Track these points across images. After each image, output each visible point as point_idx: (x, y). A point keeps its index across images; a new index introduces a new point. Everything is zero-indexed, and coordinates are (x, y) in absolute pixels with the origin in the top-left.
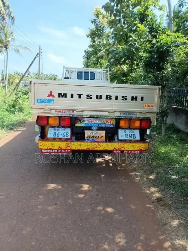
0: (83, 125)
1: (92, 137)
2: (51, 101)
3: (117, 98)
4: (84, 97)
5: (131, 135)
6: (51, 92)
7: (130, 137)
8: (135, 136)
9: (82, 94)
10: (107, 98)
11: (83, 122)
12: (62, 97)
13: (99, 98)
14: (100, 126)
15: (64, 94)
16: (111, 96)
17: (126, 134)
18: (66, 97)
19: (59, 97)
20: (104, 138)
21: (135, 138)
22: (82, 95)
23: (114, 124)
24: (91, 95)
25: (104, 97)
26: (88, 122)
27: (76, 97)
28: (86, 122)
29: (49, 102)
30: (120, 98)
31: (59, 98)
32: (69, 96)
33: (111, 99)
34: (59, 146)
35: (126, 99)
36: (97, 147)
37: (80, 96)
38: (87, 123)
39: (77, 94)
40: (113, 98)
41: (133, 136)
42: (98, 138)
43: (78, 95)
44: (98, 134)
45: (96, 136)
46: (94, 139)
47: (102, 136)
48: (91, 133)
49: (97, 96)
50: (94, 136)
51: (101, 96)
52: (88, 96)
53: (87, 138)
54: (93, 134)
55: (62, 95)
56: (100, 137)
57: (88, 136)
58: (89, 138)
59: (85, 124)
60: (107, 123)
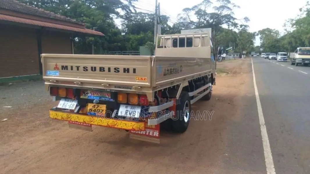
0: (86, 97)
1: (93, 111)
2: (57, 73)
3: (109, 69)
4: (81, 69)
5: (131, 112)
6: (56, 65)
7: (130, 114)
9: (79, 67)
10: (100, 70)
11: (87, 95)
12: (65, 69)
13: (93, 70)
14: (101, 100)
15: (66, 66)
16: (104, 68)
18: (67, 69)
19: (62, 69)
22: (79, 68)
24: (87, 67)
25: (98, 69)
27: (75, 69)
28: (89, 95)
29: (55, 74)
30: (112, 70)
31: (62, 70)
33: (104, 71)
35: (118, 71)
37: (78, 68)
38: (90, 96)
39: (76, 67)
40: (106, 70)
41: (133, 113)
43: (76, 68)
44: (99, 108)
45: (97, 110)
46: (96, 112)
47: (103, 111)
48: (93, 107)
49: (92, 68)
50: (95, 110)
51: (95, 68)
52: (84, 68)
53: (89, 111)
54: (94, 107)
55: (65, 68)
56: (101, 111)
57: (90, 109)
58: (91, 111)
59: (88, 96)
60: (108, 97)
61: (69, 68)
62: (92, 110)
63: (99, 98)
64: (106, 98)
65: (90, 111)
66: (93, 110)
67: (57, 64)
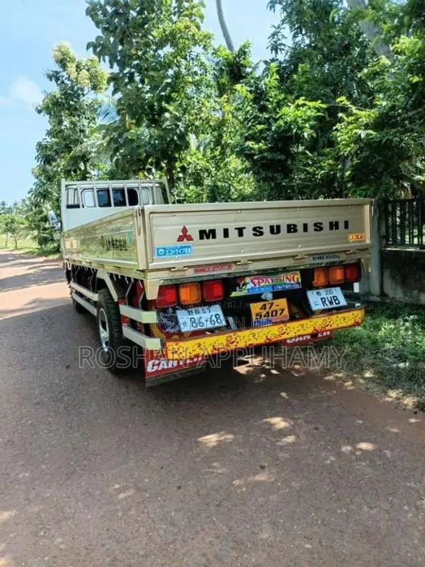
0: (244, 293)
1: (264, 316)
2: (186, 249)
3: (305, 228)
4: (248, 232)
6: (185, 230)
7: (331, 303)
8: (337, 299)
9: (245, 228)
10: (289, 231)
12: (208, 238)
13: (275, 231)
14: (276, 290)
15: (210, 231)
16: (295, 226)
17: (322, 299)
18: (214, 237)
19: (201, 238)
20: (286, 312)
21: (339, 303)
22: (244, 230)
23: (300, 281)
24: (261, 228)
25: (284, 229)
26: (253, 286)
27: (233, 233)
28: (250, 286)
29: (182, 251)
30: (311, 228)
31: (202, 241)
32: (220, 234)
33: (295, 231)
35: (321, 229)
36: (285, 333)
37: (240, 232)
38: (252, 288)
39: (236, 229)
40: (300, 228)
41: (335, 300)
42: (276, 314)
43: (237, 231)
44: (274, 308)
45: (272, 312)
46: (270, 317)
47: (283, 310)
48: (261, 309)
49: (272, 227)
50: (268, 313)
51: (278, 227)
52: (255, 229)
53: (257, 318)
54: (265, 309)
55: (207, 234)
56: (279, 312)
57: (257, 315)
58: (261, 318)
59: (249, 290)
60: (288, 282)
62: (261, 316)
64: (285, 284)
66: (263, 314)
67: (186, 227)
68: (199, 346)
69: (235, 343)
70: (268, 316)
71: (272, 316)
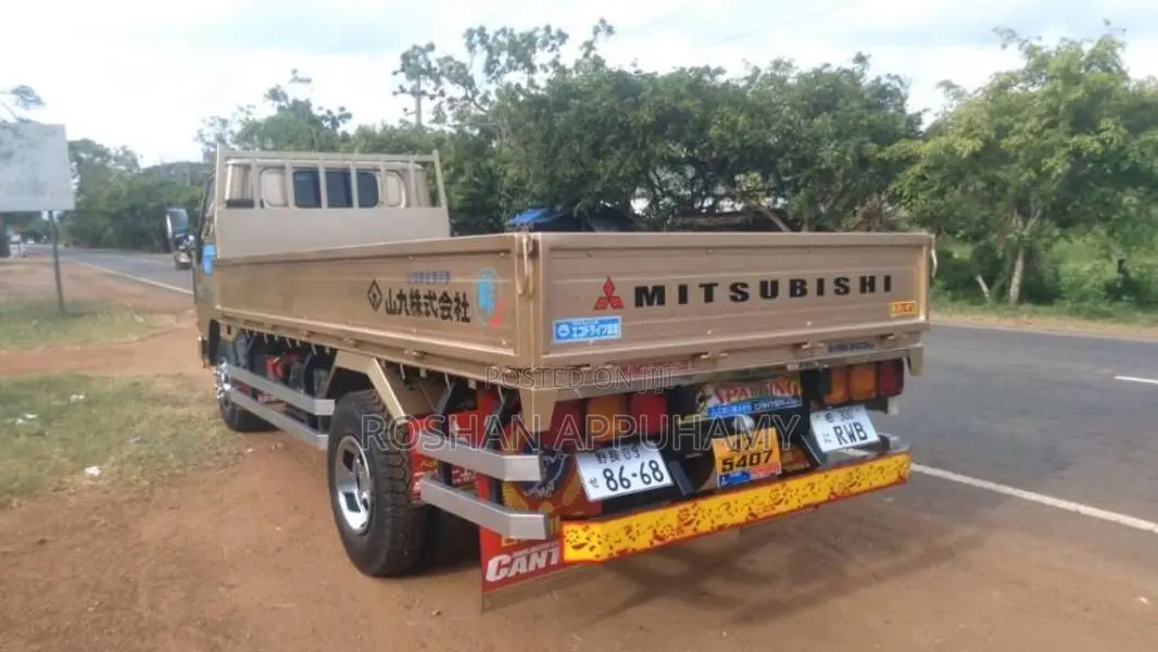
0: (702, 416)
2: (610, 326)
3: (820, 286)
4: (722, 294)
5: (849, 429)
6: (609, 287)
7: (852, 436)
8: (861, 430)
9: (716, 285)
10: (793, 293)
11: (702, 405)
12: (650, 303)
13: (769, 294)
14: (758, 410)
15: (655, 289)
16: (803, 282)
17: (835, 428)
18: (662, 302)
19: (639, 303)
20: (776, 457)
21: (865, 438)
22: (715, 289)
23: (799, 392)
24: (746, 286)
25: (784, 289)
26: (718, 402)
27: (696, 295)
28: (713, 402)
29: (602, 330)
30: (829, 287)
31: (640, 309)
33: (804, 292)
34: (655, 531)
35: (846, 290)
36: (781, 501)
37: (709, 290)
38: (716, 407)
39: (701, 286)
40: (812, 287)
41: (858, 431)
42: (759, 461)
43: (703, 289)
44: (754, 447)
45: (751, 457)
46: (748, 467)
47: (770, 452)
48: (732, 449)
49: (764, 285)
50: (744, 458)
51: (775, 284)
52: (734, 287)
53: (724, 470)
55: (649, 296)
56: (763, 457)
57: (725, 462)
58: (731, 468)
59: (710, 410)
60: (779, 394)
61: (672, 295)
62: (731, 464)
63: (749, 406)
64: (774, 398)
65: (728, 466)
66: (736, 460)
67: (614, 280)
68: (628, 533)
69: (694, 525)
70: (744, 465)
71: (751, 464)
